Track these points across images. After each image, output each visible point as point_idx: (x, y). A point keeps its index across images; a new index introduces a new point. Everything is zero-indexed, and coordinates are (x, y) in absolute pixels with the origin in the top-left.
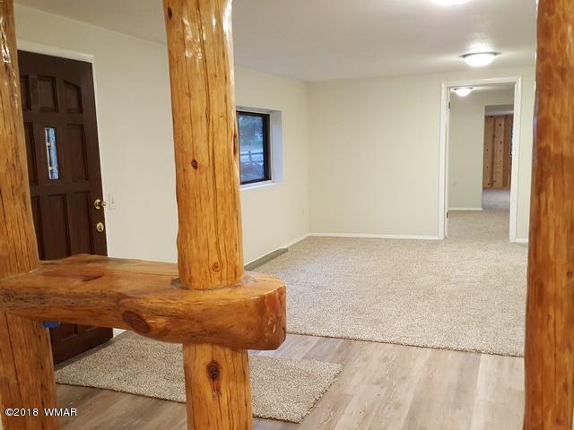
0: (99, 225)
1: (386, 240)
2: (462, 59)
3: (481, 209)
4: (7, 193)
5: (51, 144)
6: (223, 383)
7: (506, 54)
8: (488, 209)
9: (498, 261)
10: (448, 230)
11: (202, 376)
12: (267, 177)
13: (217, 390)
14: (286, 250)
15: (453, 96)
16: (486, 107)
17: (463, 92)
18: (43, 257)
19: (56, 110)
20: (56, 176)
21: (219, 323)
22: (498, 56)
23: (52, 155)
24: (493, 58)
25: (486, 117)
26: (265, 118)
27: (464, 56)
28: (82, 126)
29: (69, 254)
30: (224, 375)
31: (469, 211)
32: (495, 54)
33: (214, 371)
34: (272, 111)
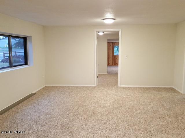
1: (76, 87)
2: (103, 21)
3: (107, 73)
7: (118, 20)
8: (109, 73)
9: (116, 95)
10: (98, 82)
12: (26, 63)
14: (35, 94)
15: (98, 35)
16: (108, 39)
17: (101, 34)
22: (115, 20)
24: (113, 21)
25: (108, 43)
26: (25, 39)
27: (104, 19)
31: (103, 74)
32: (114, 19)
34: (28, 36)
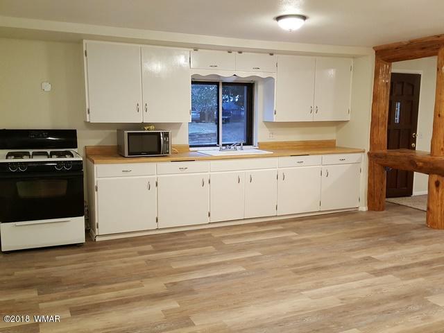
0: (413, 144)
4: (380, 124)
5: (398, 109)
6: (440, 189)
11: (433, 185)
13: (438, 191)
18: (388, 148)
19: (402, 94)
20: (398, 122)
21: (439, 165)
23: (398, 113)
28: (412, 101)
29: (399, 148)
30: (441, 186)
33: (437, 184)
